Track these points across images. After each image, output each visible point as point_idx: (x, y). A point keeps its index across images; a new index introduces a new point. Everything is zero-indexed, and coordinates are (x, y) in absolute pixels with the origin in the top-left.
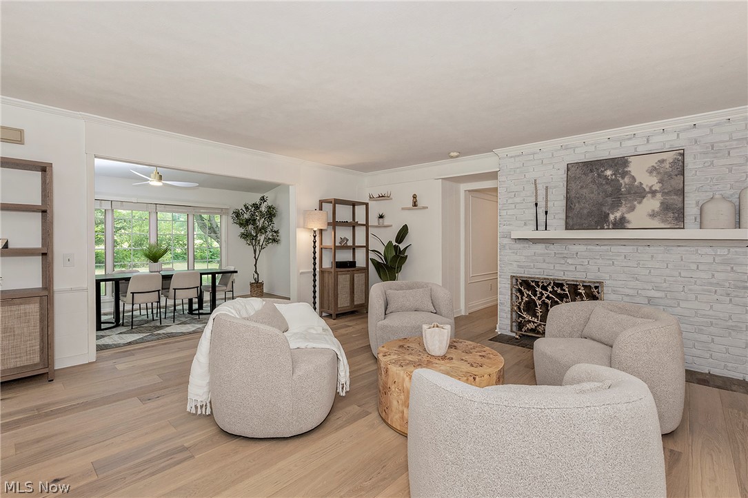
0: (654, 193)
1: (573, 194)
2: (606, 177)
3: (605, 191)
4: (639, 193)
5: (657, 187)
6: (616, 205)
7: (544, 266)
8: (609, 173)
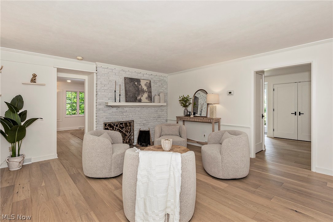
0: (146, 91)
1: (127, 89)
2: (136, 85)
3: (136, 89)
4: (143, 91)
5: (147, 90)
6: (139, 95)
7: (116, 117)
8: (136, 83)
